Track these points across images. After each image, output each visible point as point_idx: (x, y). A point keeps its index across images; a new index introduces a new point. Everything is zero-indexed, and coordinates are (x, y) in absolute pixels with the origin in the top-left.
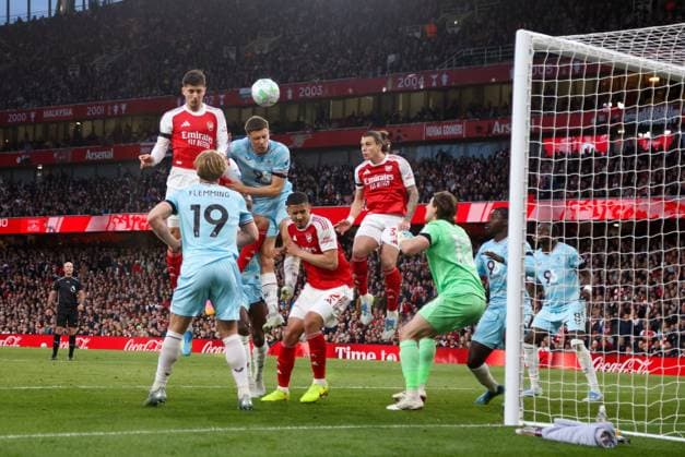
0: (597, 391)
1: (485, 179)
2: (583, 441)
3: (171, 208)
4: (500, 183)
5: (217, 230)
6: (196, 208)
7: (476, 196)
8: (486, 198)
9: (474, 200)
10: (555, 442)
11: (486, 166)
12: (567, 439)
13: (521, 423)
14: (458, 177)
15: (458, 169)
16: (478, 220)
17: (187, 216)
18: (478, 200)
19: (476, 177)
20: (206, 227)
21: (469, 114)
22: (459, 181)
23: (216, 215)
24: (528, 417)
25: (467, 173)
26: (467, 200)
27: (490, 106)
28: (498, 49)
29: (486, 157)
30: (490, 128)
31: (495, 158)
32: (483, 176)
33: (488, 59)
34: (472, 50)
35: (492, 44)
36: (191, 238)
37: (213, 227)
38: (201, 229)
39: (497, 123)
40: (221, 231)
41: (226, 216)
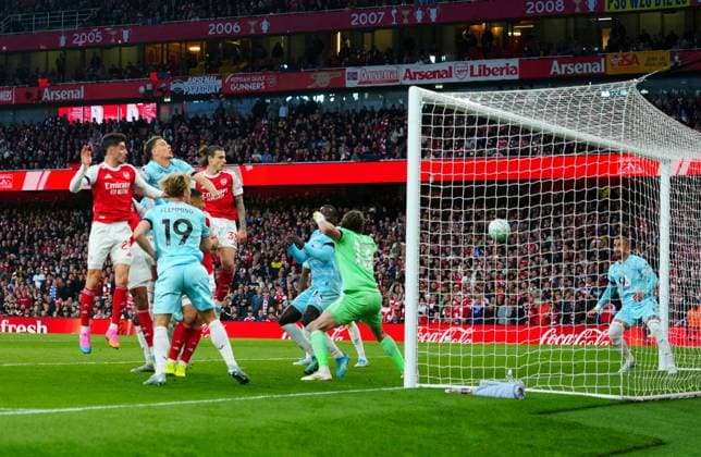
1: (36, 146)
3: (149, 224)
4: (54, 150)
5: (184, 240)
6: (166, 222)
7: (31, 164)
8: (41, 167)
9: (29, 168)
10: (483, 397)
11: (37, 134)
13: (418, 385)
14: (9, 144)
15: (9, 136)
16: (33, 188)
17: (160, 228)
18: (33, 168)
19: (28, 144)
20: (176, 238)
21: (17, 81)
22: (11, 148)
23: (183, 228)
25: (19, 140)
26: (21, 167)
27: (37, 72)
28: (46, 15)
29: (35, 122)
30: (40, 94)
31: (44, 125)
32: (36, 143)
33: (36, 25)
34: (20, 15)
35: (40, 10)
36: (162, 247)
37: (181, 237)
38: (172, 239)
39: (46, 90)
40: (187, 241)
41: (190, 229)
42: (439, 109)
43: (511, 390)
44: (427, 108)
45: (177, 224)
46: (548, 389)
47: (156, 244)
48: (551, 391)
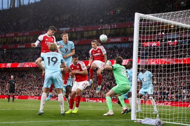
0: (156, 111)
1: (126, 53)
2: (153, 124)
3: (42, 59)
4: (130, 54)
6: (49, 58)
8: (127, 58)
11: (126, 50)
12: (148, 124)
13: (136, 119)
14: (119, 53)
15: (119, 50)
17: (46, 60)
18: (124, 59)
19: (124, 53)
21: (122, 36)
23: (54, 60)
24: (137, 118)
25: (121, 52)
27: (128, 34)
28: (130, 18)
29: (126, 47)
30: (128, 39)
31: (129, 48)
32: (126, 52)
33: (127, 21)
34: (123, 18)
35: (128, 16)
36: (47, 66)
38: (50, 63)
39: (130, 38)
41: (57, 60)
42: (145, 20)
43: (155, 122)
44: (141, 20)
46: (181, 123)
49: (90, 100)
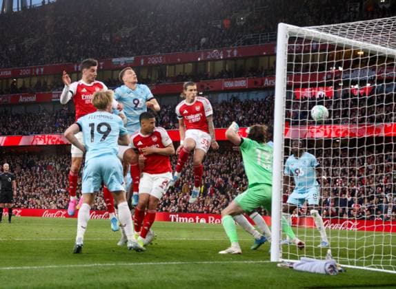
0: (326, 241)
1: (259, 113)
2: (317, 271)
3: (77, 127)
4: (269, 115)
5: (104, 138)
10: (301, 271)
11: (260, 106)
12: (308, 270)
13: (281, 260)
14: (243, 112)
15: (243, 107)
17: (87, 129)
19: (254, 112)
20: (98, 136)
21: (250, 74)
22: (244, 115)
23: (104, 128)
24: (285, 256)
25: (249, 110)
27: (262, 69)
28: (267, 34)
29: (260, 99)
30: (263, 82)
31: (265, 101)
32: (259, 111)
33: (262, 41)
34: (251, 35)
35: (264, 31)
36: (88, 144)
37: (102, 135)
38: (95, 138)
39: (267, 79)
40: (107, 138)
42: (300, 40)
43: (323, 266)
44: (291, 40)
45: (100, 126)
46: (381, 268)
47: (84, 141)
48: (383, 270)
49: (180, 218)
